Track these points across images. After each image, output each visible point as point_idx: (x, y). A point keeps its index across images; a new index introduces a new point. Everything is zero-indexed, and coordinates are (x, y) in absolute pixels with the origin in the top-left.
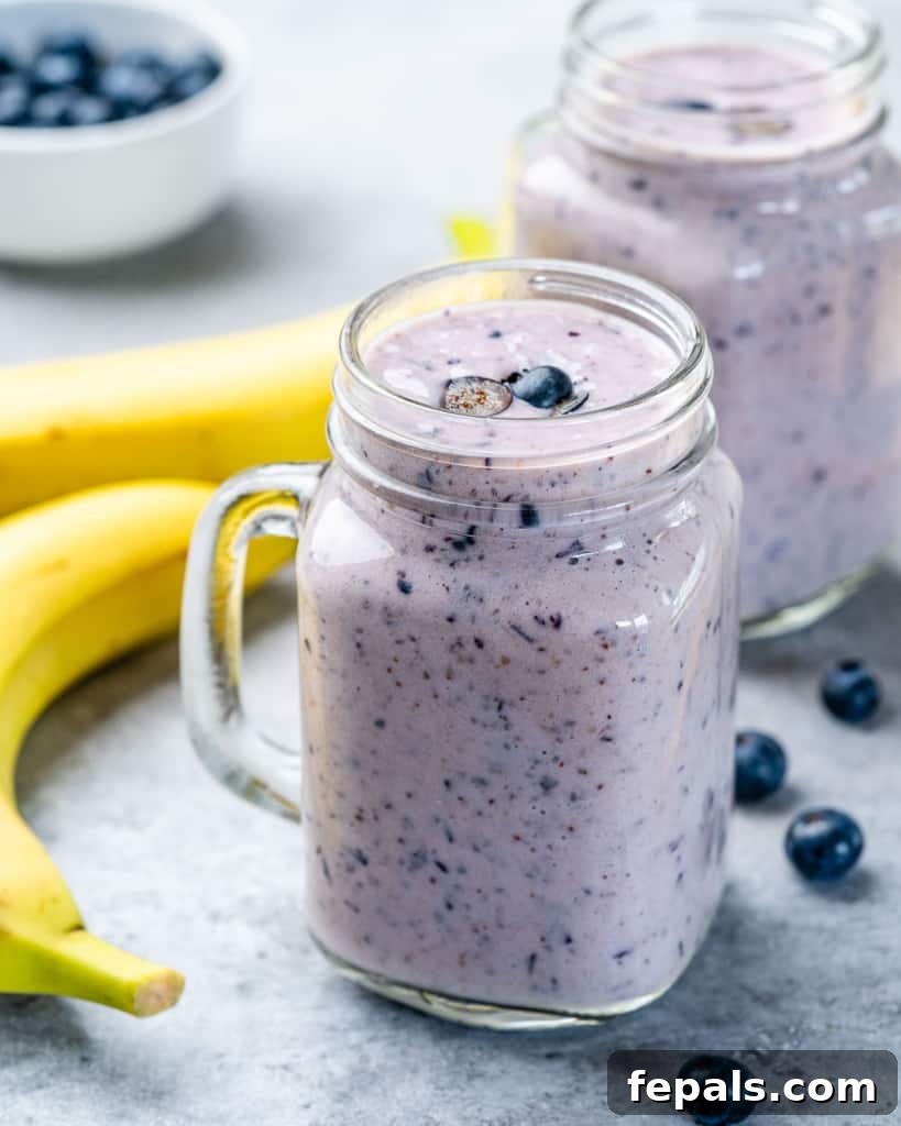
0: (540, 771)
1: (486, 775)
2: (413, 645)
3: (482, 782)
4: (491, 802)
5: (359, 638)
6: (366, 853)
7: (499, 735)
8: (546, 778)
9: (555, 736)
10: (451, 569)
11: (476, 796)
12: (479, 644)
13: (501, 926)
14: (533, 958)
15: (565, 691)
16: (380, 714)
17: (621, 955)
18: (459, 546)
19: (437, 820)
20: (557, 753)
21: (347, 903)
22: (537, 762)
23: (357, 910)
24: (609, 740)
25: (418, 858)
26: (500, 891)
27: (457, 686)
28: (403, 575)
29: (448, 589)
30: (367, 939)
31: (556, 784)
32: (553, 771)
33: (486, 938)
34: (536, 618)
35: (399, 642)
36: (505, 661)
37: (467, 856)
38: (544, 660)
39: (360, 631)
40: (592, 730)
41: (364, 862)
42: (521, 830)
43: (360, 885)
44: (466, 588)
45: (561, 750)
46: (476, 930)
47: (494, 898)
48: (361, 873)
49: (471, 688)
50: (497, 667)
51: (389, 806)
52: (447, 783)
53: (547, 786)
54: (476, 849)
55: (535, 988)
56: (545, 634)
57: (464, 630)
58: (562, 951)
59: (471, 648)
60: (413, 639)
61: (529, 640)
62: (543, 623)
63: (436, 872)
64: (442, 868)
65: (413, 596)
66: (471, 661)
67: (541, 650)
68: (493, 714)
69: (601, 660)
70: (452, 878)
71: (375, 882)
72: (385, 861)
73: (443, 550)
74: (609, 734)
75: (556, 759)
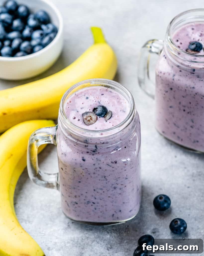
0: (113, 186)
1: (102, 188)
2: (86, 170)
3: (102, 189)
4: (104, 192)
5: (75, 169)
6: (77, 202)
7: (105, 182)
8: (115, 187)
9: (116, 180)
10: (93, 156)
11: (100, 191)
12: (100, 168)
13: (106, 211)
14: (113, 215)
15: (118, 173)
16: (80, 180)
17: (130, 211)
18: (94, 151)
19: (93, 196)
20: (117, 183)
21: (73, 210)
22: (113, 185)
23: (76, 211)
24: (127, 179)
25: (88, 202)
26: (106, 205)
27: (96, 175)
28: (83, 157)
29: (93, 159)
30: (78, 216)
31: (117, 187)
32: (116, 186)
33: (104, 213)
34: (112, 162)
35: (83, 169)
36: (106, 170)
37: (99, 201)
38: (113, 169)
39: (75, 168)
40: (124, 178)
41: (77, 204)
42: (110, 195)
43: (76, 207)
44: (97, 159)
45: (118, 182)
46: (101, 212)
47: (105, 207)
48: (76, 205)
49: (99, 175)
50: (104, 171)
51: (82, 195)
52: (94, 190)
53: (115, 188)
54: (101, 199)
55: (114, 219)
56: (114, 165)
57: (97, 166)
58: (119, 213)
59: (99, 169)
60: (86, 169)
61: (111, 166)
62: (113, 163)
63: (93, 204)
64: (94, 203)
65: (86, 161)
66: (99, 171)
67: (113, 167)
68: (104, 178)
69: (125, 167)
70: (96, 204)
71: (80, 207)
72: (82, 203)
73: (90, 152)
74: (127, 178)
75: (117, 184)
